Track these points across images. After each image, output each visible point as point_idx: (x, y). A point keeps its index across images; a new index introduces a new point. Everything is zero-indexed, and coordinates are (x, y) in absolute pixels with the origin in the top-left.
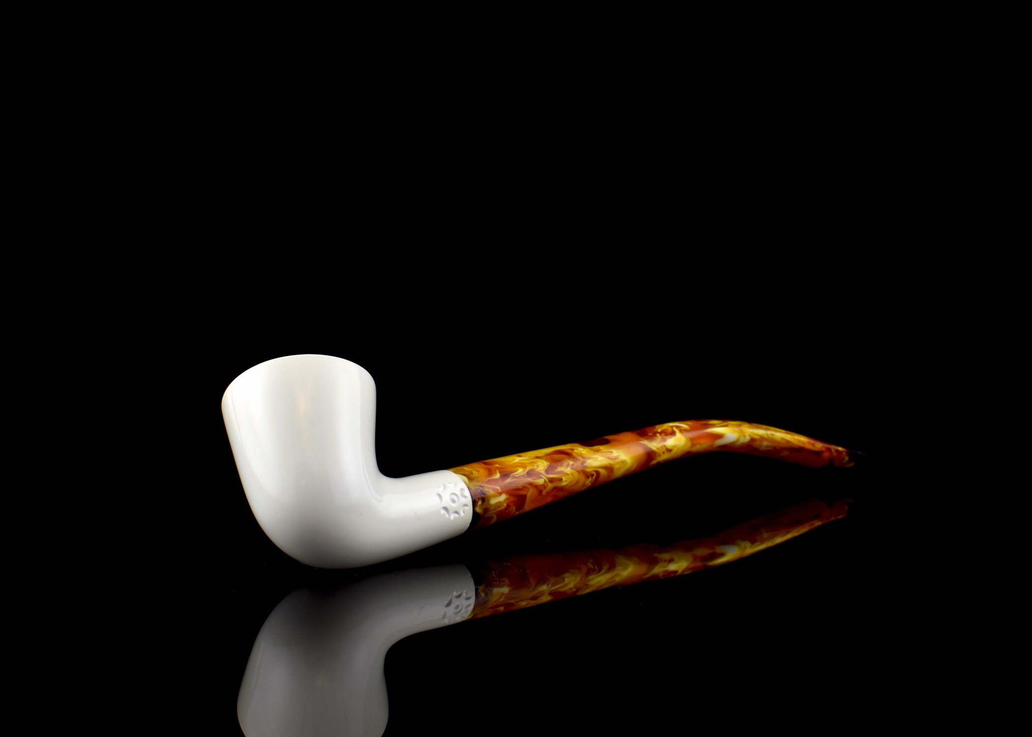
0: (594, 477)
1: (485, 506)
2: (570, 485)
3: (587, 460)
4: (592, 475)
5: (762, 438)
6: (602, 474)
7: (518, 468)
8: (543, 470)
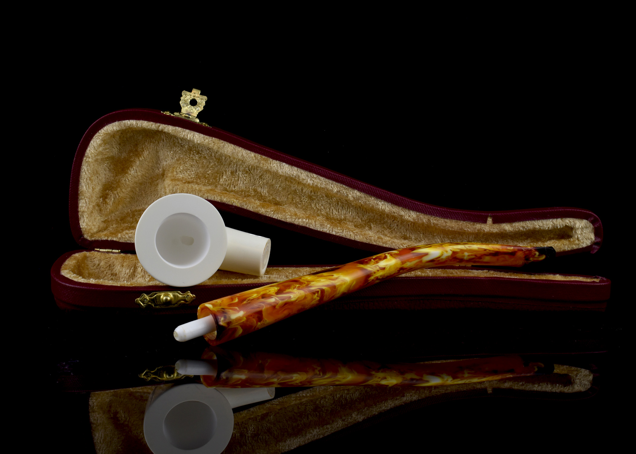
0: (320, 293)
1: (227, 321)
2: (299, 300)
3: (311, 282)
4: (318, 292)
5: (462, 251)
6: (325, 290)
7: (254, 294)
8: (274, 293)
